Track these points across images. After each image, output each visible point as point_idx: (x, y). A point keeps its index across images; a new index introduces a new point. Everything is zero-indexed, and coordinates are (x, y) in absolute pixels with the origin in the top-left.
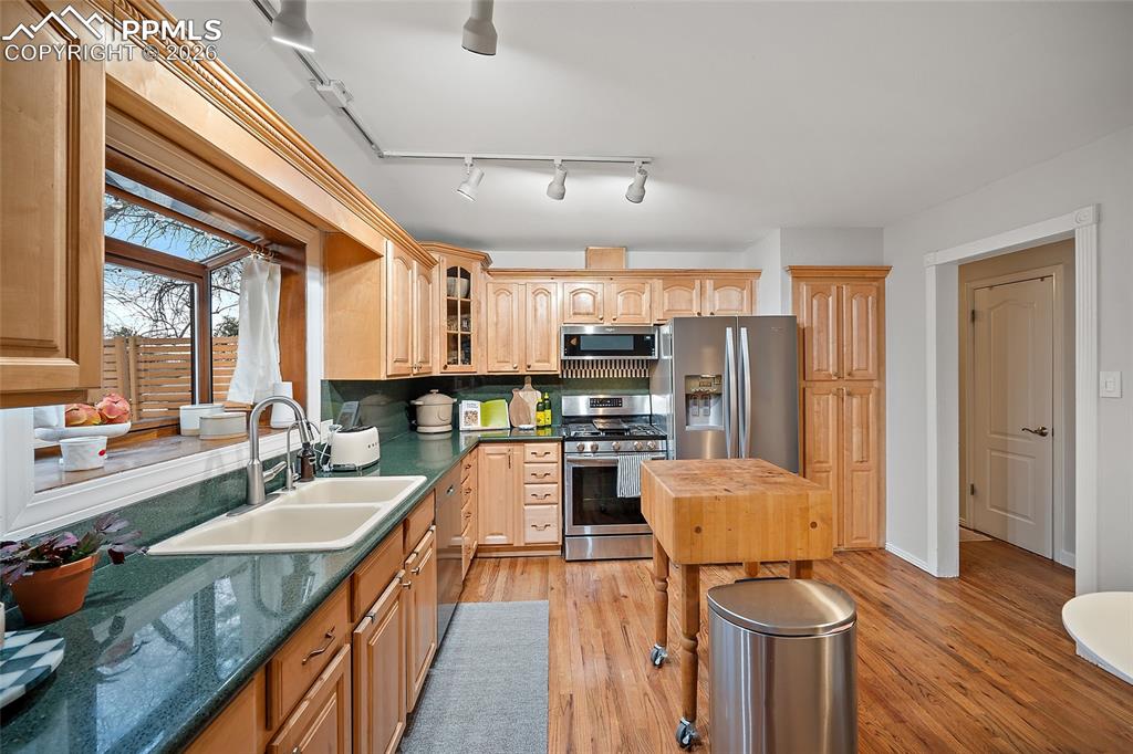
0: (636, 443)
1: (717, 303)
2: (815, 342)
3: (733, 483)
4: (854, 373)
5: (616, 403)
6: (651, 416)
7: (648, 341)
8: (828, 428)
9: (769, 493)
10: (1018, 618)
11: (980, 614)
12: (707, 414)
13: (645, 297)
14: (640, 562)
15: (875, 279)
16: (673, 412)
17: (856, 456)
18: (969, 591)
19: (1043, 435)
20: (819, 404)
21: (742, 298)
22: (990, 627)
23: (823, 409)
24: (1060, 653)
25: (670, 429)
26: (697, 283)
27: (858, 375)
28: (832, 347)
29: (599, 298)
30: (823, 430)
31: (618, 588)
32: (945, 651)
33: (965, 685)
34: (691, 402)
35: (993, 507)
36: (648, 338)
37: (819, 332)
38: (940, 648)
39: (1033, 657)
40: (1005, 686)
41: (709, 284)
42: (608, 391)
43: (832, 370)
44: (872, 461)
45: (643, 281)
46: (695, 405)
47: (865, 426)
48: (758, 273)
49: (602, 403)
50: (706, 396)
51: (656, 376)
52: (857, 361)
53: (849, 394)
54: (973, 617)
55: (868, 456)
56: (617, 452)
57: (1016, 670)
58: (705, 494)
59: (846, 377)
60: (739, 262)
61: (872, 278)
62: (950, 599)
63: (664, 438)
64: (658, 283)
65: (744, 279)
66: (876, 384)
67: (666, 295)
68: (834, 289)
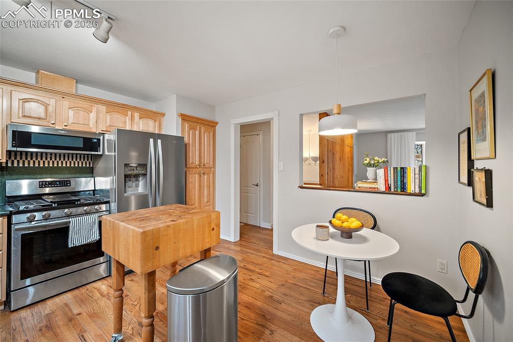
0: (85, 208)
1: (141, 126)
2: (191, 150)
3: (173, 217)
4: (205, 165)
5: (66, 183)
6: (94, 191)
7: (95, 142)
8: (195, 189)
9: (195, 218)
10: (257, 248)
11: (249, 251)
12: (137, 186)
13: (93, 116)
14: (88, 286)
15: (213, 126)
16: (115, 186)
17: (206, 200)
18: (244, 244)
19: (258, 186)
20: (192, 178)
21: (155, 126)
22: (252, 254)
23: (193, 180)
24: (269, 255)
25: (113, 197)
26: (129, 113)
27: (207, 166)
28: (197, 153)
29: (50, 109)
30: (193, 190)
31: (71, 311)
32: (243, 268)
33: (252, 278)
34: (127, 179)
35: (244, 212)
36: (95, 140)
37: (192, 146)
38: (242, 268)
39: (265, 259)
40: (262, 272)
41: (137, 115)
42: (57, 176)
43: (197, 163)
44: (211, 201)
45: (91, 104)
46: (130, 181)
47: (209, 187)
48: (163, 115)
49: (51, 184)
50: (137, 176)
51: (100, 165)
52: (206, 160)
53: (204, 174)
54: (248, 252)
55: (210, 200)
56: (69, 216)
57: (263, 265)
58: (161, 226)
59: (202, 166)
60: (153, 107)
61: (211, 125)
62: (238, 249)
63: (108, 202)
64: (103, 108)
65: (157, 116)
66: (212, 169)
67: (108, 117)
68: (198, 127)
